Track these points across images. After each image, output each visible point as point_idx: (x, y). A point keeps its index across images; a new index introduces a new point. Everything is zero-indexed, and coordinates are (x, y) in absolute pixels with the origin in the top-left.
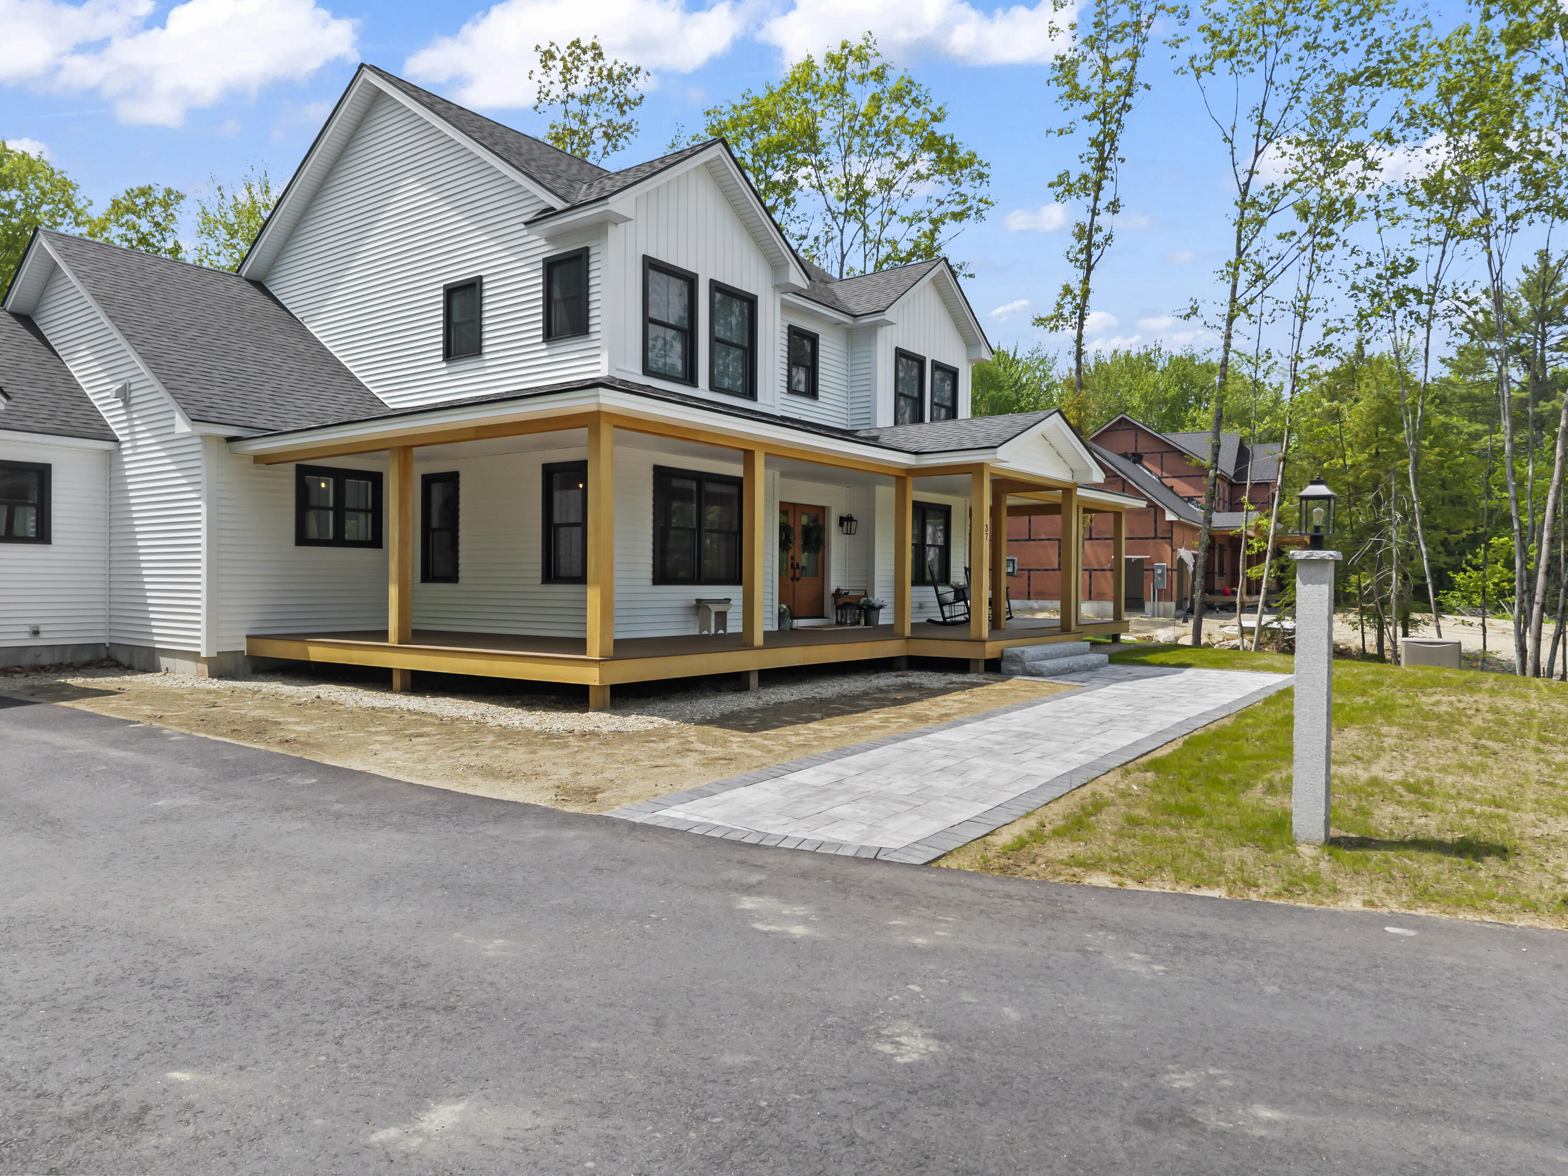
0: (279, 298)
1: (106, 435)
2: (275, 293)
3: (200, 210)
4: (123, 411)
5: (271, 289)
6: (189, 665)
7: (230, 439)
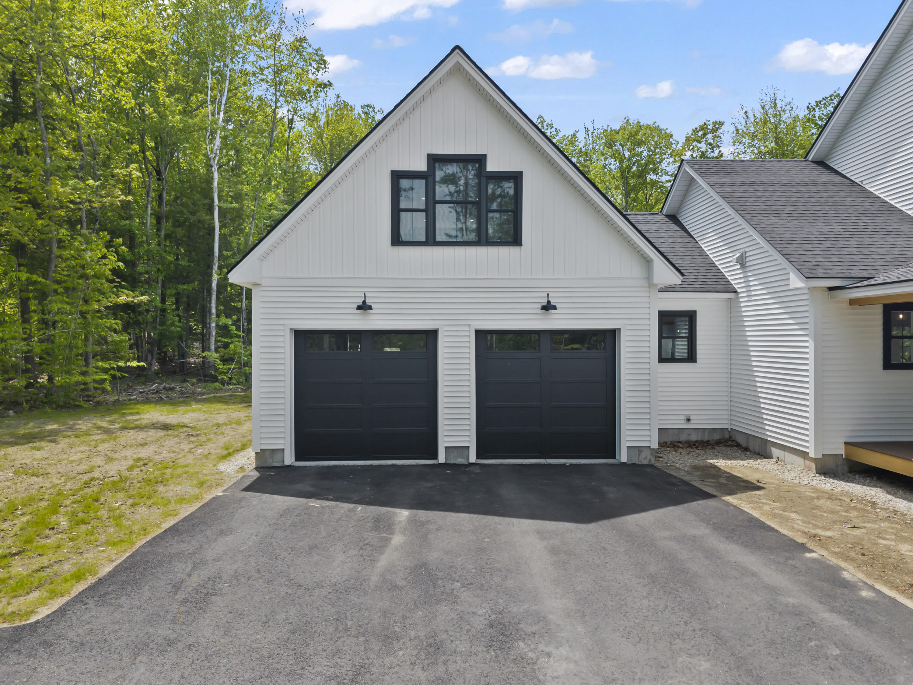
0: (839, 170)
1: (730, 289)
2: (835, 167)
3: (734, 129)
4: (740, 271)
5: (831, 165)
6: (799, 460)
7: (831, 289)
